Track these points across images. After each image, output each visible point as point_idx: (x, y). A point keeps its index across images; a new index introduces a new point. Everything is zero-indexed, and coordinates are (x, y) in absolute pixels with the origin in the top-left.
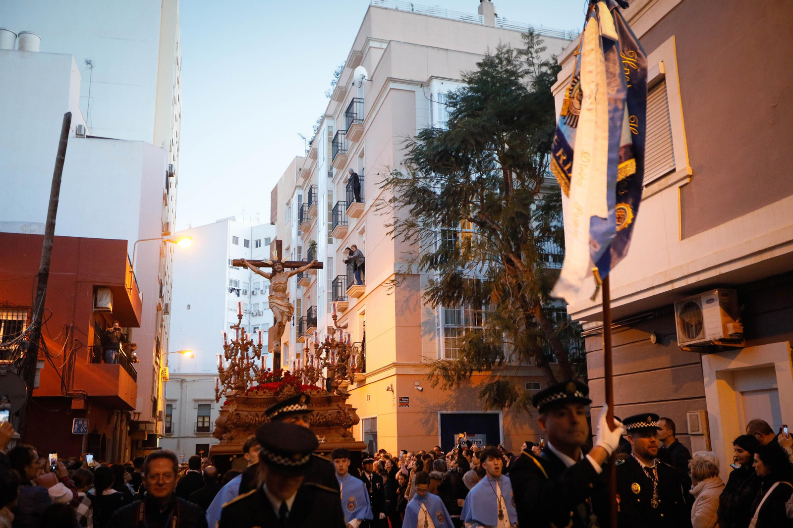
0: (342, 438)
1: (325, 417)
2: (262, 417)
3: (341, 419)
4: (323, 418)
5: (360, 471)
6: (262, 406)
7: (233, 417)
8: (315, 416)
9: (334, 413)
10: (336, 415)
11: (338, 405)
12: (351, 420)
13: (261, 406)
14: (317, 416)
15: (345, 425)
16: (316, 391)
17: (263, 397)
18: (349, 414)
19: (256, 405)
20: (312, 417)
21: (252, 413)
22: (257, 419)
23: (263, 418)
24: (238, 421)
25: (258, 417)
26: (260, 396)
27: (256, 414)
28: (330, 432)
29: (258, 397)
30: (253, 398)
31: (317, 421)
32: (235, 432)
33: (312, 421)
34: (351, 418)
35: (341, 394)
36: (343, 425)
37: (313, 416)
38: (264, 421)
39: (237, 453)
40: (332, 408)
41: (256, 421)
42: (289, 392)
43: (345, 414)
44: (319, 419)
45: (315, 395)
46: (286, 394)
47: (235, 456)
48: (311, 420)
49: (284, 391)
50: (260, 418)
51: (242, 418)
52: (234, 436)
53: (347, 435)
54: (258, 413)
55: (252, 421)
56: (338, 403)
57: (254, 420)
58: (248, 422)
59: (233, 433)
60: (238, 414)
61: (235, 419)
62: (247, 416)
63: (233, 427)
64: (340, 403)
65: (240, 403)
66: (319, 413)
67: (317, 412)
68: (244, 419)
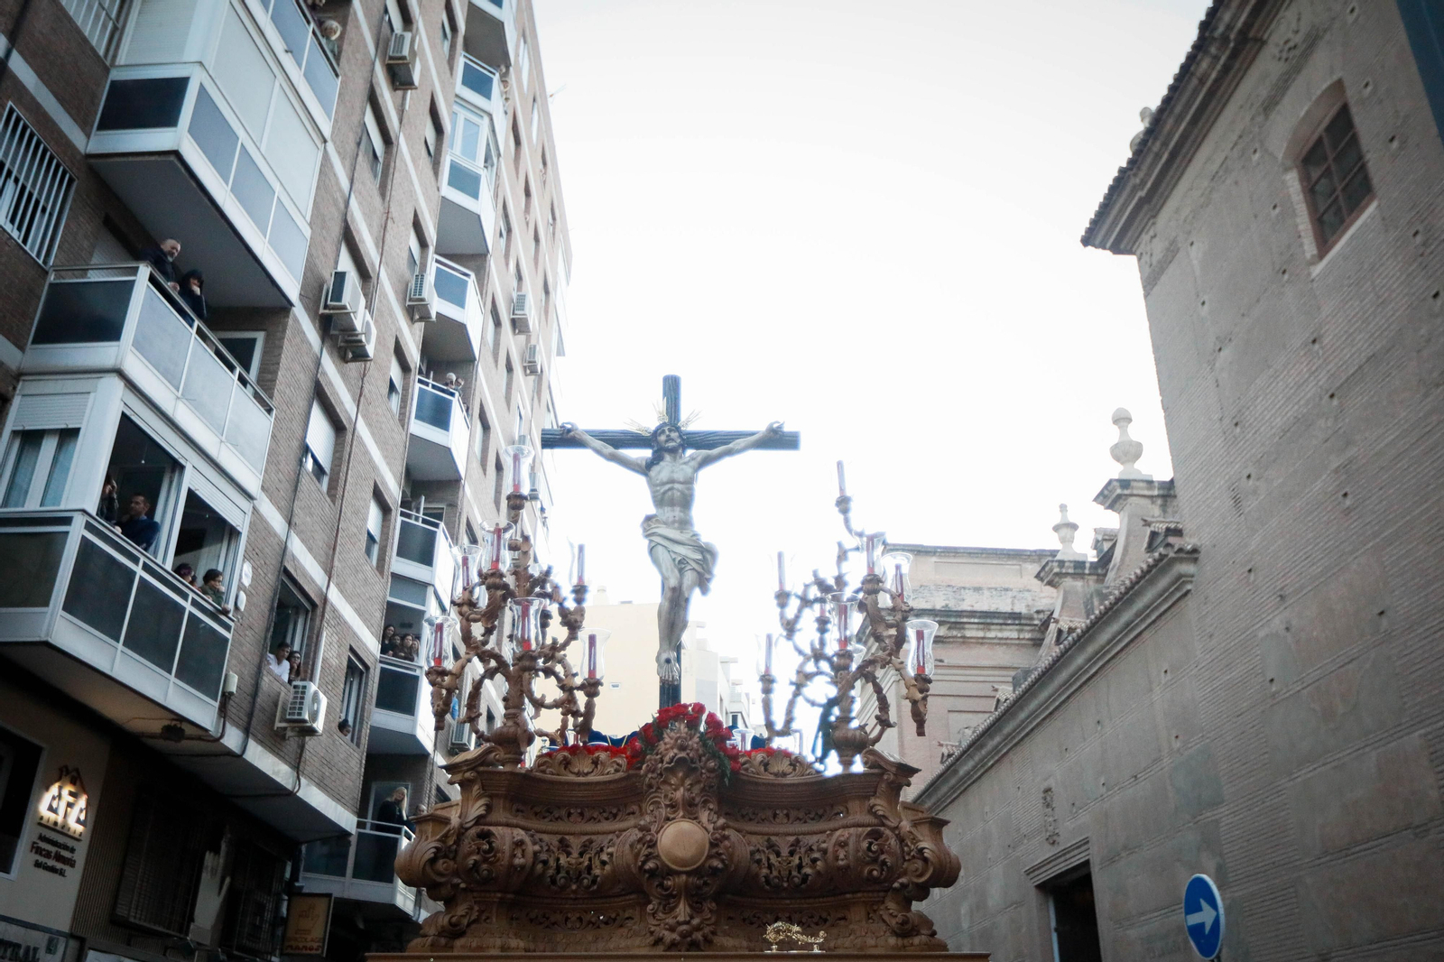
0: (892, 941)
1: (825, 852)
2: (581, 855)
3: (884, 863)
4: (814, 861)
6: (587, 814)
7: (467, 845)
8: (785, 852)
9: (859, 836)
10: (865, 845)
11: (871, 811)
12: (926, 860)
13: (582, 814)
14: (792, 853)
15: (903, 888)
17: (591, 778)
18: (915, 840)
19: (563, 812)
20: (773, 858)
21: (545, 837)
22: (563, 860)
23: (587, 856)
24: (485, 860)
25: (569, 854)
26: (578, 774)
27: (561, 841)
28: (844, 918)
29: (572, 778)
31: (794, 873)
32: (471, 909)
33: (775, 873)
34: (927, 854)
36: (896, 885)
37: (778, 854)
38: (589, 868)
40: (851, 819)
41: (558, 868)
42: (682, 748)
43: (901, 840)
44: (800, 867)
45: (784, 775)
46: (667, 759)
48: (770, 866)
49: (662, 747)
50: (575, 855)
51: (498, 851)
52: (465, 921)
53: (913, 929)
54: (567, 837)
55: (539, 867)
56: (872, 801)
57: (552, 863)
58: (523, 867)
59: (461, 910)
60: (485, 836)
61: (471, 854)
62: (520, 844)
63: (463, 885)
64: (878, 801)
65: (497, 796)
66: (798, 841)
67: (792, 839)
68: (507, 854)
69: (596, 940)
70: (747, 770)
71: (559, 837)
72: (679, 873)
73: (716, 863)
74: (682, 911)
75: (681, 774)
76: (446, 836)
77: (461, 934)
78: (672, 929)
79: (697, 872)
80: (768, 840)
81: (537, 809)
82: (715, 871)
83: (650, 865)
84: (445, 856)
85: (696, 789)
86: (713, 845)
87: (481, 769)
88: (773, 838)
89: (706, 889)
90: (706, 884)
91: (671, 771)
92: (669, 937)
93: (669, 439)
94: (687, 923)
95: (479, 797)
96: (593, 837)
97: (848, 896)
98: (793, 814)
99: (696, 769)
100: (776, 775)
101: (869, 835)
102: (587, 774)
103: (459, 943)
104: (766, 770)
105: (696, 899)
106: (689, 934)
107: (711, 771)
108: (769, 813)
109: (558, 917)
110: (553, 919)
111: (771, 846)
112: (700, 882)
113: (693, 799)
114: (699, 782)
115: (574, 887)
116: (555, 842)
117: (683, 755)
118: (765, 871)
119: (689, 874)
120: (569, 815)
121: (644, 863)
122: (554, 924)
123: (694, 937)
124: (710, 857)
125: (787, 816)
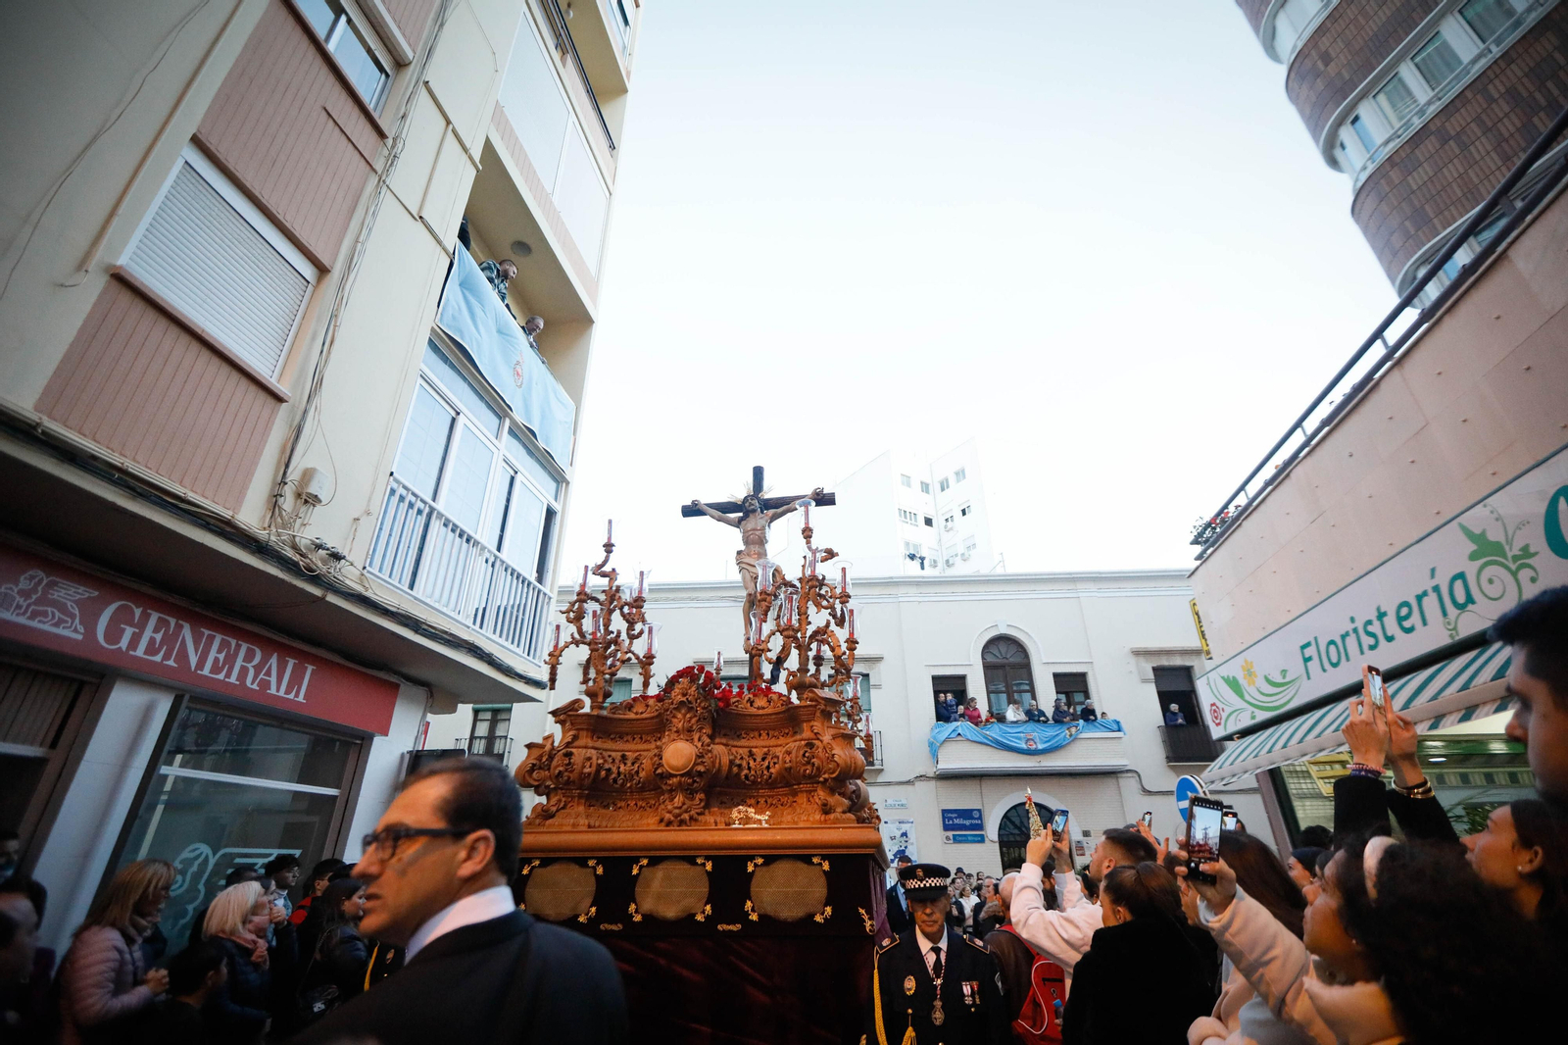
0: (817, 817)
1: (778, 758)
2: (633, 764)
3: (813, 764)
4: (775, 764)
5: (866, 917)
6: (641, 738)
7: (555, 761)
8: (759, 759)
9: (801, 747)
10: (803, 753)
11: (811, 730)
12: (838, 763)
14: (763, 759)
15: (826, 780)
16: (765, 699)
17: (644, 716)
18: (832, 749)
19: (629, 737)
20: (752, 763)
22: (622, 767)
23: (636, 765)
24: (566, 770)
25: (625, 764)
26: (637, 713)
27: (624, 758)
29: (633, 716)
30: (620, 720)
31: (765, 772)
32: (560, 800)
33: (753, 772)
35: (816, 701)
36: (821, 779)
37: (755, 760)
38: (637, 772)
39: (543, 855)
40: (799, 736)
41: (619, 774)
42: (684, 695)
43: (826, 749)
44: (768, 768)
45: (763, 709)
46: (675, 702)
47: (537, 863)
48: (749, 768)
49: (673, 694)
50: (629, 764)
51: (574, 764)
52: (554, 809)
53: (831, 809)
54: (627, 753)
55: (603, 773)
56: (812, 723)
57: (614, 769)
58: (589, 774)
59: (554, 800)
60: (569, 755)
61: (558, 766)
62: (589, 759)
63: (552, 786)
64: (815, 723)
65: (582, 729)
66: (769, 751)
67: (766, 749)
68: (580, 765)
69: (641, 818)
70: (737, 706)
71: (620, 754)
72: (676, 776)
73: (701, 768)
74: (679, 799)
75: (683, 711)
76: (541, 756)
77: (552, 816)
78: (670, 812)
79: (688, 774)
80: (750, 752)
81: (612, 736)
82: (700, 774)
83: (659, 771)
84: (540, 768)
85: (694, 720)
86: (698, 757)
87: (570, 713)
88: (754, 750)
89: (695, 785)
90: (694, 781)
91: (677, 709)
92: (668, 816)
93: (751, 504)
94: (680, 808)
95: (570, 730)
96: (642, 753)
97: (795, 787)
98: (771, 733)
99: (692, 708)
100: (758, 708)
101: (806, 745)
102: (642, 713)
103: (548, 822)
104: (751, 705)
105: (690, 792)
106: (680, 815)
107: (704, 708)
108: (756, 734)
109: (623, 804)
110: (619, 805)
111: (751, 754)
112: (690, 781)
113: (691, 727)
114: (695, 716)
115: (628, 785)
116: (619, 758)
117: (684, 699)
118: (746, 772)
119: (682, 775)
120: (634, 739)
121: (656, 769)
122: (620, 808)
123: (682, 817)
124: (695, 764)
125: (768, 734)
